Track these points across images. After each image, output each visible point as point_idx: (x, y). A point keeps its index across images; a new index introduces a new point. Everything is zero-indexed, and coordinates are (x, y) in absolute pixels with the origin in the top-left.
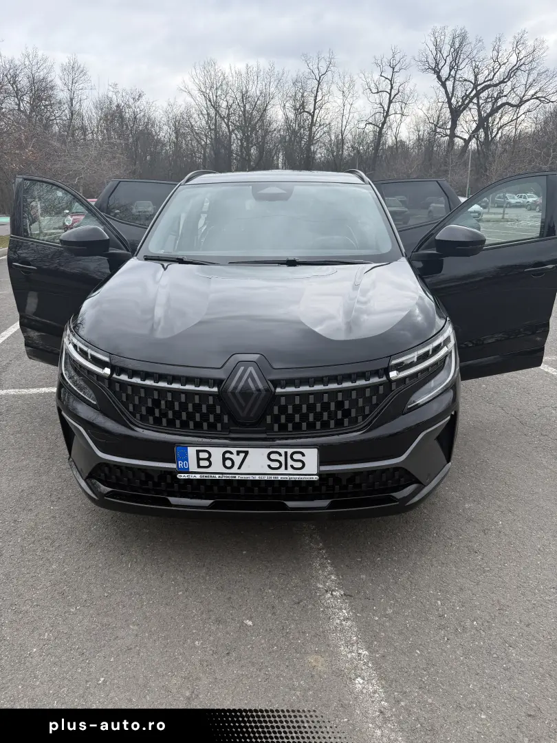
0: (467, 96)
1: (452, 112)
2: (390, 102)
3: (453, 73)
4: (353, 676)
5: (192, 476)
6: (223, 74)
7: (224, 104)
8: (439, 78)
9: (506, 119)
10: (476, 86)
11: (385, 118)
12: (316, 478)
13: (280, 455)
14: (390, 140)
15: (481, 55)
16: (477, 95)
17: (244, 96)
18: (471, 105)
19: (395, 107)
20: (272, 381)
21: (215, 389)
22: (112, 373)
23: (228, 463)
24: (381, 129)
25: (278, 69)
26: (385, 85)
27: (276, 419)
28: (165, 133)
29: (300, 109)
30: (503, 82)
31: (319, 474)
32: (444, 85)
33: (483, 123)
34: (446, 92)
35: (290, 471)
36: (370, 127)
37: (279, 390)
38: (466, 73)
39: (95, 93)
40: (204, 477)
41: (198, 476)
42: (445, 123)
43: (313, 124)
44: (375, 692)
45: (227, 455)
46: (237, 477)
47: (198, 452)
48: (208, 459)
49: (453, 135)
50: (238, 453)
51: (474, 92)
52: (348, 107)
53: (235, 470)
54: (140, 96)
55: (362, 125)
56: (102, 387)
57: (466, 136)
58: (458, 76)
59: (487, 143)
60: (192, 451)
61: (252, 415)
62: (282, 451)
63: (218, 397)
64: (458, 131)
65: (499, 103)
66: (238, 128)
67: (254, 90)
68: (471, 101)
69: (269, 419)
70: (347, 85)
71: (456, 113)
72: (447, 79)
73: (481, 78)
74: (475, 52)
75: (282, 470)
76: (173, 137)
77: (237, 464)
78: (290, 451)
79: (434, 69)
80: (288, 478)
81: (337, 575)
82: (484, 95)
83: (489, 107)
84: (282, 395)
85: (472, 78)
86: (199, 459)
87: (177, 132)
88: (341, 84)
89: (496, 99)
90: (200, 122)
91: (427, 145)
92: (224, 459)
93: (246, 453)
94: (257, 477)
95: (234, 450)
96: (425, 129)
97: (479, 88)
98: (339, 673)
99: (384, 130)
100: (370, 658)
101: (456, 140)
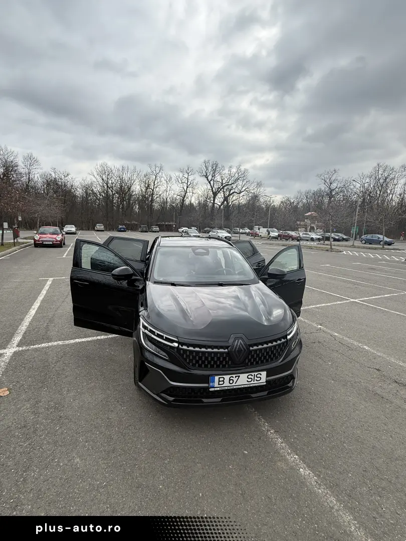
0: (219, 188)
1: (213, 193)
2: (187, 187)
3: (213, 178)
4: (298, 469)
5: (216, 389)
6: (111, 169)
7: (110, 182)
8: (208, 180)
9: (234, 198)
10: (222, 184)
11: (185, 194)
12: (265, 383)
13: (252, 375)
14: (187, 202)
15: (224, 172)
16: (223, 188)
17: (122, 180)
18: (221, 191)
19: (190, 189)
20: (249, 345)
21: (226, 350)
22: (179, 346)
23: (231, 382)
24: (184, 198)
25: (138, 169)
26: (185, 180)
27: (250, 360)
28: (79, 192)
29: (148, 187)
30: (233, 184)
31: (266, 382)
32: (210, 182)
33: (226, 199)
34: (211, 186)
35: (256, 382)
36: (179, 197)
37: (251, 348)
38: (218, 178)
39: (41, 171)
40: (221, 389)
41: (218, 389)
42: (210, 198)
43: (153, 194)
44: (309, 474)
45: (231, 378)
46: (235, 387)
47: (219, 378)
48: (223, 381)
49: (214, 203)
50: (236, 377)
51: (222, 187)
52: (169, 188)
53: (234, 384)
54: (68, 175)
55: (175, 196)
56: (173, 352)
57: (220, 204)
58: (215, 180)
59: (228, 206)
60: (217, 378)
61: (241, 360)
62: (253, 374)
63: (228, 353)
64: (216, 201)
65: (232, 192)
66: (117, 193)
67: (126, 177)
68: (221, 190)
69: (247, 361)
70: (168, 179)
71: (215, 194)
72: (211, 180)
73: (224, 182)
74: (221, 171)
75: (252, 382)
76: (85, 195)
77: (235, 382)
78: (256, 374)
79: (205, 176)
80: (254, 385)
81: (267, 423)
82: (225, 188)
83: (228, 193)
84: (253, 350)
85: (221, 181)
86: (219, 381)
87: (86, 192)
88: (165, 178)
89: (230, 190)
90: (97, 189)
91: (203, 206)
92: (230, 380)
93: (239, 376)
94: (242, 386)
95: (234, 376)
96: (202, 199)
97: (224, 185)
98: (292, 468)
99: (185, 199)
100: (300, 459)
101: (215, 205)
